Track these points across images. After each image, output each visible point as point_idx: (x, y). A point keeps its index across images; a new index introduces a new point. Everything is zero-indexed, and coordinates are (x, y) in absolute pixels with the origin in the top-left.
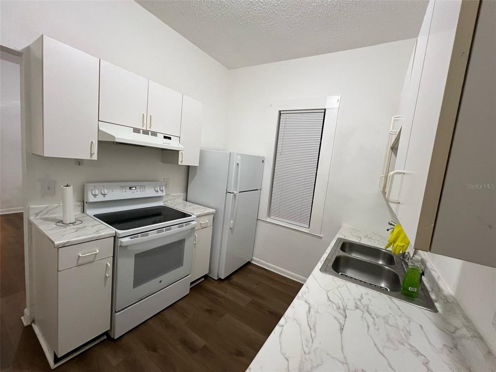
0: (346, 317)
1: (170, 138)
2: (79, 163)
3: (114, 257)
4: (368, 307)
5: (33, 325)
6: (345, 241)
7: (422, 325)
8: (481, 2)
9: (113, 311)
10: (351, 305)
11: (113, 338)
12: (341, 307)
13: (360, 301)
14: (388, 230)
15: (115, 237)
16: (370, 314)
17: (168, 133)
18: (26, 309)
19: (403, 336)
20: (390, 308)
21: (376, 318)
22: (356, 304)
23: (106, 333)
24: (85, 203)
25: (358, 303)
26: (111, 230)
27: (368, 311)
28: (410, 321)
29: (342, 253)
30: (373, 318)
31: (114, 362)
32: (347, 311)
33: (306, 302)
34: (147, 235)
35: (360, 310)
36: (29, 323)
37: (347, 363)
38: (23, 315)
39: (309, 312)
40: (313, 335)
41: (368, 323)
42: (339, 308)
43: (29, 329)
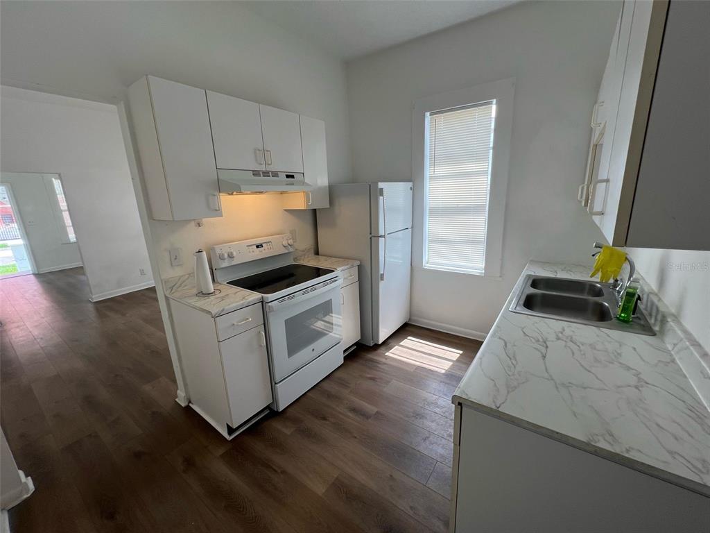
0: (547, 347)
1: (292, 177)
2: (199, 224)
3: (264, 324)
4: (572, 338)
5: (190, 405)
6: (535, 277)
7: (635, 347)
8: (670, 2)
9: (273, 383)
10: (552, 337)
11: (277, 411)
12: (541, 340)
13: (562, 333)
14: (593, 255)
15: (262, 302)
16: (575, 343)
17: (290, 170)
18: (178, 391)
19: (613, 357)
20: (598, 336)
21: (580, 346)
22: (557, 336)
23: (268, 407)
24: (214, 270)
25: (560, 335)
26: (255, 296)
27: (571, 341)
28: (620, 346)
29: (533, 291)
30: (578, 346)
31: (288, 431)
32: (548, 343)
33: (500, 338)
34: (294, 297)
35: (563, 340)
36: (187, 404)
37: (553, 379)
38: (177, 397)
39: (506, 346)
40: (514, 362)
41: (572, 350)
42: (538, 341)
43: (188, 410)
